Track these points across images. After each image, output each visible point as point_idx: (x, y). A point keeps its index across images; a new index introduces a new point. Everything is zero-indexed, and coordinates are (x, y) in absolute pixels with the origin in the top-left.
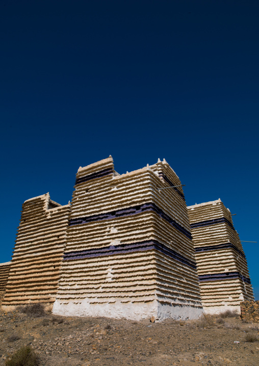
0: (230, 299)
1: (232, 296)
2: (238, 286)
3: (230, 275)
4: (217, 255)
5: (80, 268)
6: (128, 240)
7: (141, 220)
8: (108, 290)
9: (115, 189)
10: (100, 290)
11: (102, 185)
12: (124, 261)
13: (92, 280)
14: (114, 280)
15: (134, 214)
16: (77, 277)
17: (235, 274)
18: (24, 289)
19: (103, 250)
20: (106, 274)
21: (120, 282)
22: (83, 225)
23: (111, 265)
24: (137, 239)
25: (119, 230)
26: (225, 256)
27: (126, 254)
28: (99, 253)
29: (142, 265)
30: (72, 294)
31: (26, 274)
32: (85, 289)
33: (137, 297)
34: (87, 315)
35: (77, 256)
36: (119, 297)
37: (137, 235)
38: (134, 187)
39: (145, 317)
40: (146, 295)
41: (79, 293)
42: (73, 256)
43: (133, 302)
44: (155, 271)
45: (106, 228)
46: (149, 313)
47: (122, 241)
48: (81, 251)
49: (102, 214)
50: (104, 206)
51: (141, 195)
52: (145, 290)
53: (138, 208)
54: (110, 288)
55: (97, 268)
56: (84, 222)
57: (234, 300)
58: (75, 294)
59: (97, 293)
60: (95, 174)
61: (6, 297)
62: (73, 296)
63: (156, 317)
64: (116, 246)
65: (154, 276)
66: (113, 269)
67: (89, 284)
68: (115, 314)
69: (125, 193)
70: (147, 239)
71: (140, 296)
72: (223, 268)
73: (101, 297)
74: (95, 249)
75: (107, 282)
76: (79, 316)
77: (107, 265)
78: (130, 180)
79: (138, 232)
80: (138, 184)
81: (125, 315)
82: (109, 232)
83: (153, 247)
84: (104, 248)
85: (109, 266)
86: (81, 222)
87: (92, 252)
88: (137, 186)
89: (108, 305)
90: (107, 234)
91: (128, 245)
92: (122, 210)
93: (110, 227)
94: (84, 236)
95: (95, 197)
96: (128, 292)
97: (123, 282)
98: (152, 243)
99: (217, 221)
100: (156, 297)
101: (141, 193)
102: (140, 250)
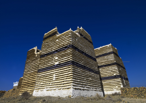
0: (117, 87)
1: (117, 86)
2: (120, 81)
3: (116, 76)
4: (110, 68)
5: (43, 76)
6: (62, 62)
7: (67, 52)
8: (53, 84)
9: (58, 40)
10: (51, 84)
11: (53, 39)
12: (60, 71)
13: (47, 80)
14: (56, 80)
15: (64, 50)
16: (42, 79)
17: (118, 76)
18: (27, 86)
19: (52, 67)
20: (53, 77)
21: (58, 80)
22: (45, 57)
23: (55, 73)
24: (65, 61)
25: (58, 58)
26: (114, 68)
27: (60, 68)
28: (50, 68)
29: (67, 72)
30: (40, 87)
31: (28, 80)
32: (45, 84)
33: (64, 86)
34: (45, 96)
35: (42, 70)
36: (57, 87)
37: (65, 59)
38: (65, 38)
39: (67, 95)
40: (68, 86)
41: (43, 86)
42: (41, 71)
43: (63, 89)
44: (72, 74)
45: (54, 57)
46: (69, 94)
47: (59, 62)
48: (44, 68)
49: (52, 52)
50: (53, 48)
51: (67, 42)
52: (67, 83)
53: (66, 47)
54: (54, 83)
55: (50, 75)
56: (46, 56)
57: (118, 87)
58: (41, 87)
59: (49, 86)
60: (50, 35)
61: (21, 90)
62: (40, 88)
63: (71, 95)
64: (57, 65)
65: (71, 77)
66: (56, 75)
67: (46, 82)
68: (55, 95)
69: (61, 42)
70: (69, 60)
71: (65, 86)
72: (113, 74)
73: (51, 87)
74: (49, 67)
75: (53, 81)
76: (42, 96)
77: (53, 73)
78: (63, 36)
79: (65, 58)
80: (66, 37)
81: (59, 95)
82: (55, 59)
83: (71, 64)
84: (52, 66)
85: (54, 74)
86: (45, 56)
87: (48, 68)
88: (66, 38)
89: (53, 91)
90: (54, 60)
91: (62, 64)
92: (60, 49)
93: (55, 57)
94: (45, 62)
95: (50, 45)
96: (61, 84)
97: (59, 80)
98: (71, 62)
99: (110, 53)
100: (72, 86)
101: (67, 41)
102: (66, 65)
